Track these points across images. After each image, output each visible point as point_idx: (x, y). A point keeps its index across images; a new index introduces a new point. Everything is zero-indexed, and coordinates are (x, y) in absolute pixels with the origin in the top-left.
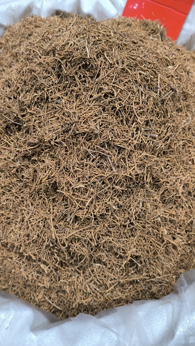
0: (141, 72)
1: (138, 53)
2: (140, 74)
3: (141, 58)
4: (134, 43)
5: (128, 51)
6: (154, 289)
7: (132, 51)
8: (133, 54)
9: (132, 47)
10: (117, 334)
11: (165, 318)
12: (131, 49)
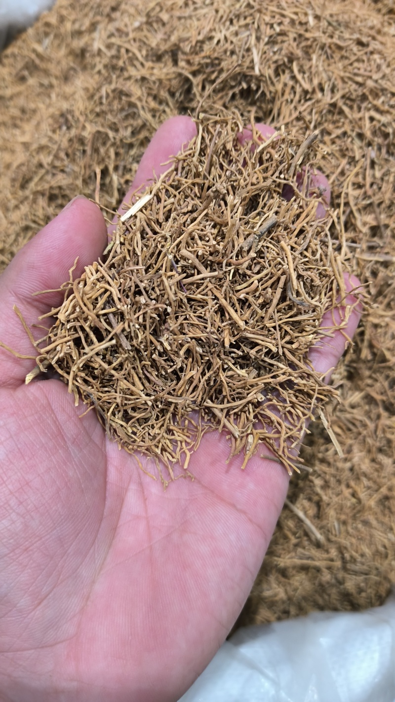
0: (373, 113)
1: (369, 69)
2: (372, 119)
3: (376, 81)
4: (360, 43)
5: (347, 62)
6: (350, 584)
7: (356, 64)
8: (356, 71)
9: (355, 54)
10: (275, 683)
11: (376, 656)
12: (353, 58)
